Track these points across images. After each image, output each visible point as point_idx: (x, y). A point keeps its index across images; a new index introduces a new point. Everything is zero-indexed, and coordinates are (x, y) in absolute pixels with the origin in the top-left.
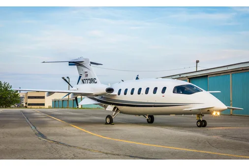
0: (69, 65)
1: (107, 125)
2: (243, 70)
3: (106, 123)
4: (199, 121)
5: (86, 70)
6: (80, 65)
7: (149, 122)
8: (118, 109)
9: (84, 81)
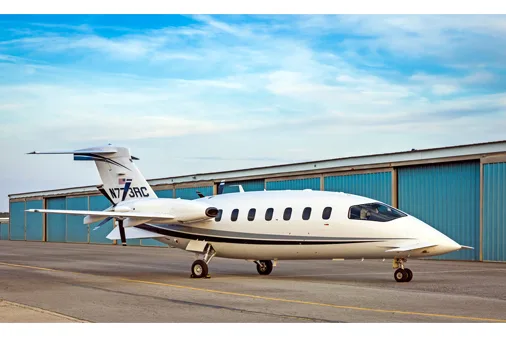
0: (75, 159)
1: (195, 279)
2: (353, 170)
3: (194, 276)
4: (399, 270)
5: (121, 170)
6: (104, 160)
7: (261, 273)
8: (212, 248)
9: (116, 192)
